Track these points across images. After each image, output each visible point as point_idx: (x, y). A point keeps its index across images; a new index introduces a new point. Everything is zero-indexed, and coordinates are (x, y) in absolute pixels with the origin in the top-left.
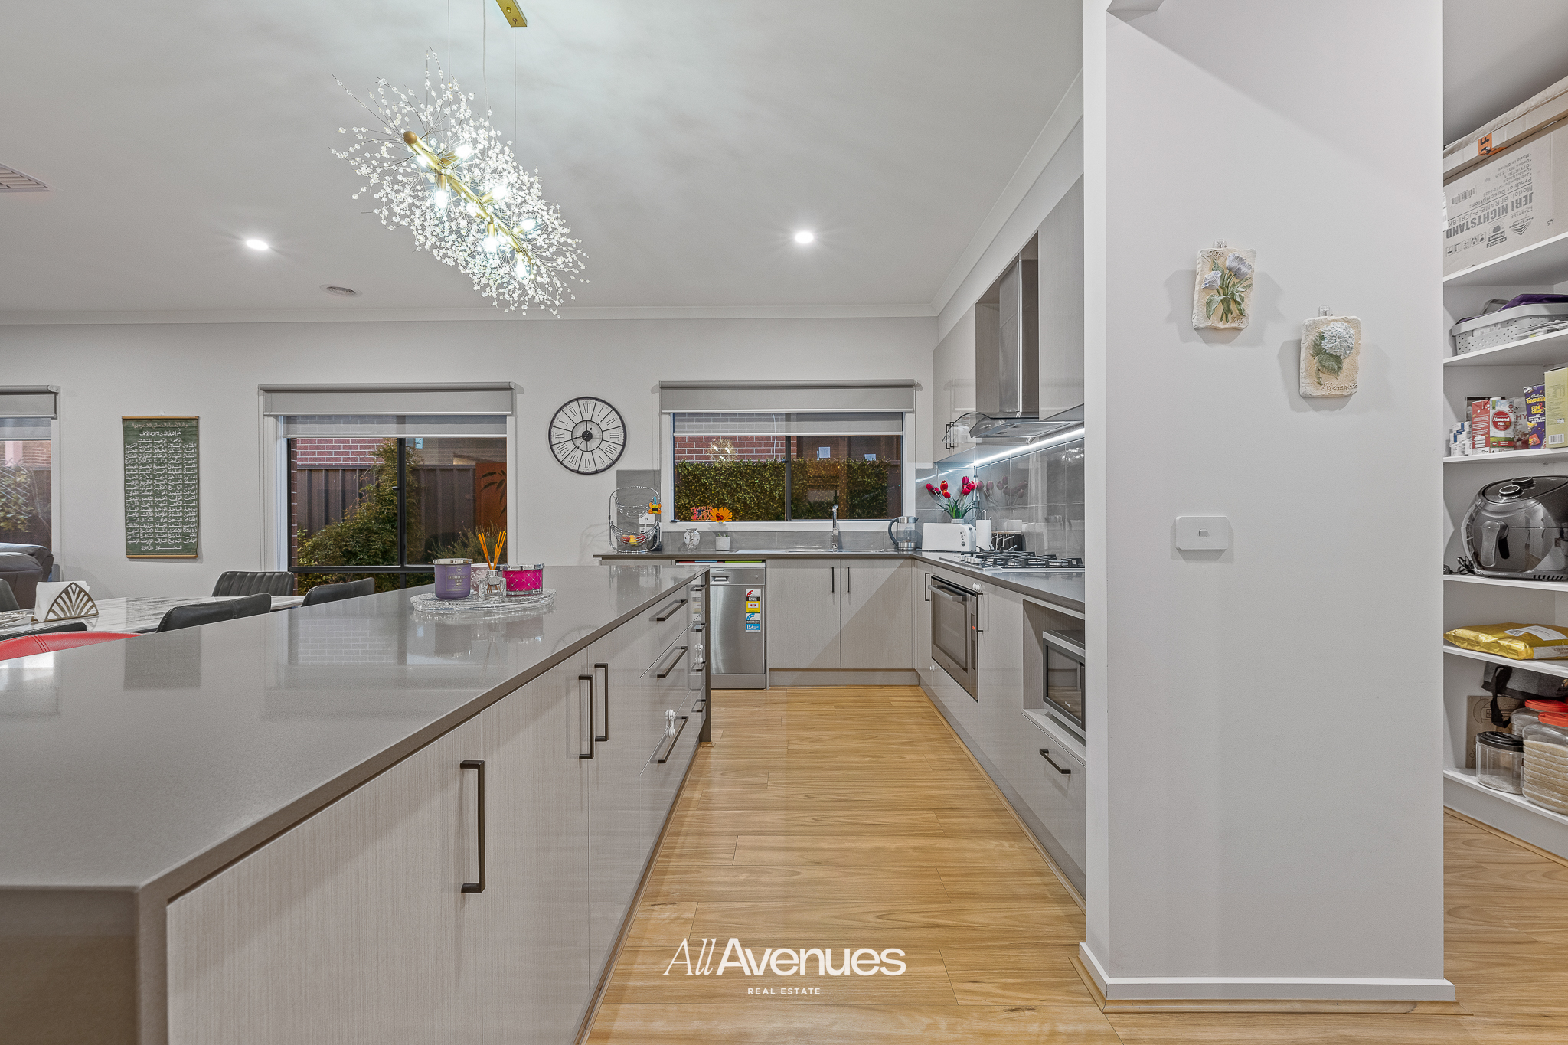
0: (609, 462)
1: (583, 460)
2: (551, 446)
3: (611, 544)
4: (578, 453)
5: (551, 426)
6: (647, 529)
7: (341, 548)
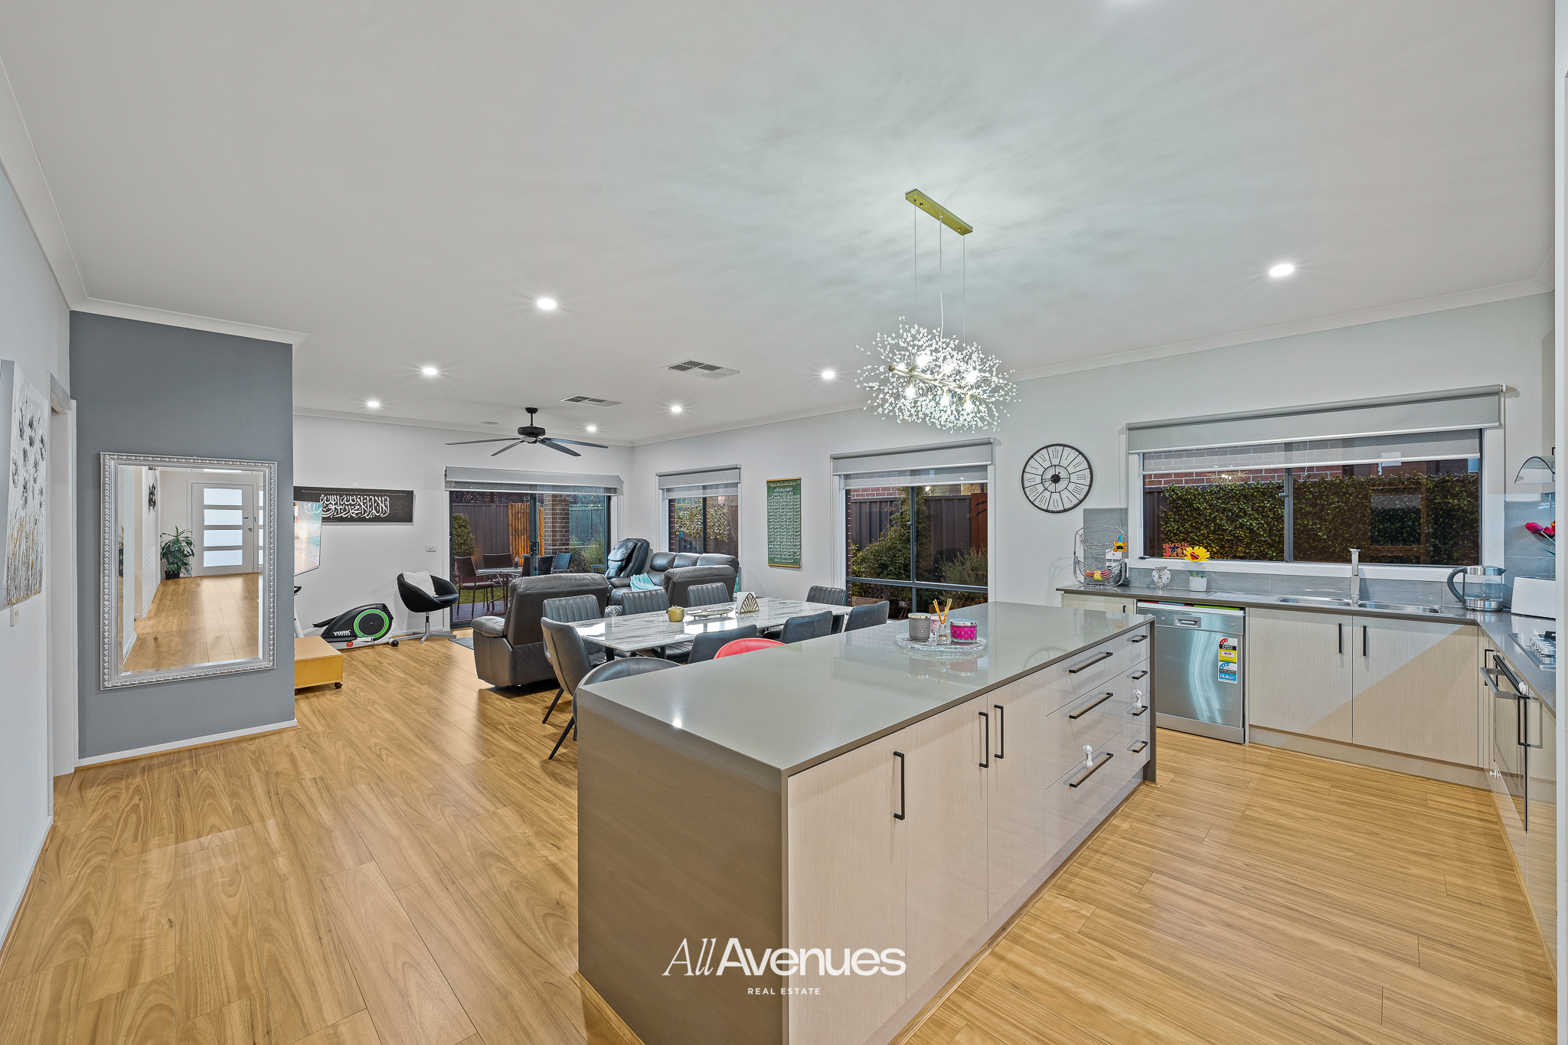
0: (1076, 501)
1: (1052, 500)
2: (1024, 489)
3: (1076, 577)
4: (1047, 494)
5: (1024, 472)
6: (1113, 564)
7: (878, 561)
